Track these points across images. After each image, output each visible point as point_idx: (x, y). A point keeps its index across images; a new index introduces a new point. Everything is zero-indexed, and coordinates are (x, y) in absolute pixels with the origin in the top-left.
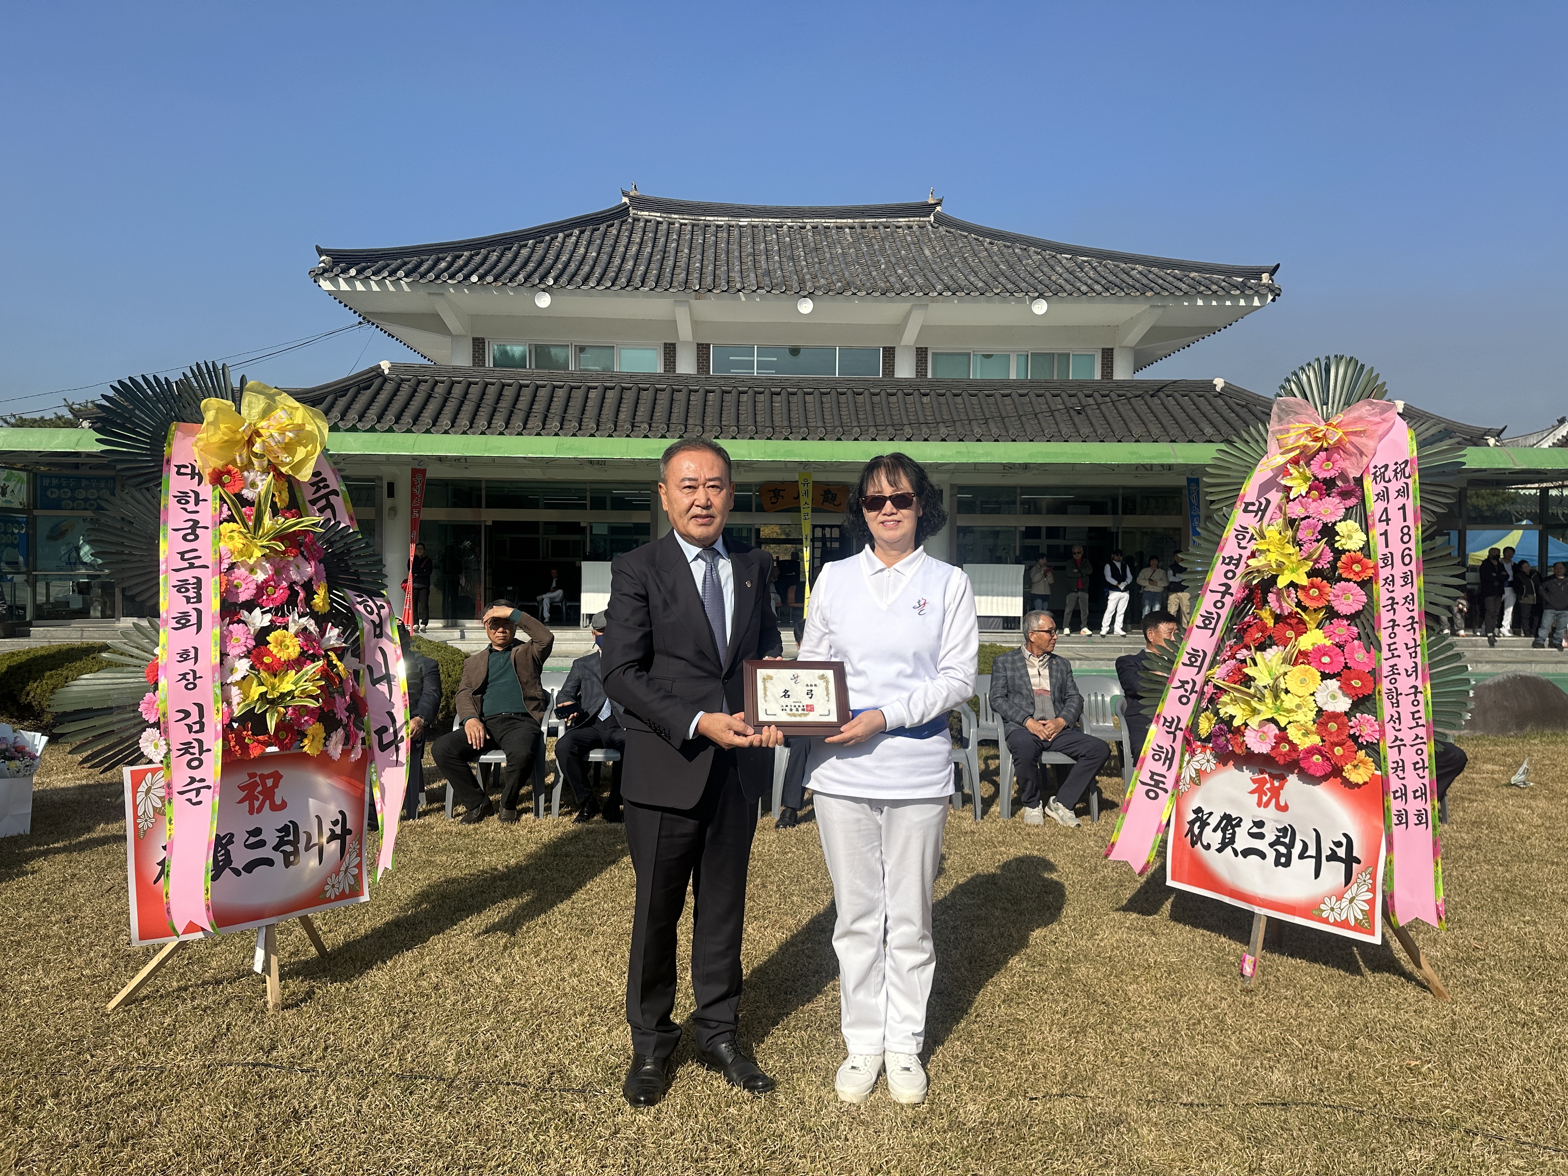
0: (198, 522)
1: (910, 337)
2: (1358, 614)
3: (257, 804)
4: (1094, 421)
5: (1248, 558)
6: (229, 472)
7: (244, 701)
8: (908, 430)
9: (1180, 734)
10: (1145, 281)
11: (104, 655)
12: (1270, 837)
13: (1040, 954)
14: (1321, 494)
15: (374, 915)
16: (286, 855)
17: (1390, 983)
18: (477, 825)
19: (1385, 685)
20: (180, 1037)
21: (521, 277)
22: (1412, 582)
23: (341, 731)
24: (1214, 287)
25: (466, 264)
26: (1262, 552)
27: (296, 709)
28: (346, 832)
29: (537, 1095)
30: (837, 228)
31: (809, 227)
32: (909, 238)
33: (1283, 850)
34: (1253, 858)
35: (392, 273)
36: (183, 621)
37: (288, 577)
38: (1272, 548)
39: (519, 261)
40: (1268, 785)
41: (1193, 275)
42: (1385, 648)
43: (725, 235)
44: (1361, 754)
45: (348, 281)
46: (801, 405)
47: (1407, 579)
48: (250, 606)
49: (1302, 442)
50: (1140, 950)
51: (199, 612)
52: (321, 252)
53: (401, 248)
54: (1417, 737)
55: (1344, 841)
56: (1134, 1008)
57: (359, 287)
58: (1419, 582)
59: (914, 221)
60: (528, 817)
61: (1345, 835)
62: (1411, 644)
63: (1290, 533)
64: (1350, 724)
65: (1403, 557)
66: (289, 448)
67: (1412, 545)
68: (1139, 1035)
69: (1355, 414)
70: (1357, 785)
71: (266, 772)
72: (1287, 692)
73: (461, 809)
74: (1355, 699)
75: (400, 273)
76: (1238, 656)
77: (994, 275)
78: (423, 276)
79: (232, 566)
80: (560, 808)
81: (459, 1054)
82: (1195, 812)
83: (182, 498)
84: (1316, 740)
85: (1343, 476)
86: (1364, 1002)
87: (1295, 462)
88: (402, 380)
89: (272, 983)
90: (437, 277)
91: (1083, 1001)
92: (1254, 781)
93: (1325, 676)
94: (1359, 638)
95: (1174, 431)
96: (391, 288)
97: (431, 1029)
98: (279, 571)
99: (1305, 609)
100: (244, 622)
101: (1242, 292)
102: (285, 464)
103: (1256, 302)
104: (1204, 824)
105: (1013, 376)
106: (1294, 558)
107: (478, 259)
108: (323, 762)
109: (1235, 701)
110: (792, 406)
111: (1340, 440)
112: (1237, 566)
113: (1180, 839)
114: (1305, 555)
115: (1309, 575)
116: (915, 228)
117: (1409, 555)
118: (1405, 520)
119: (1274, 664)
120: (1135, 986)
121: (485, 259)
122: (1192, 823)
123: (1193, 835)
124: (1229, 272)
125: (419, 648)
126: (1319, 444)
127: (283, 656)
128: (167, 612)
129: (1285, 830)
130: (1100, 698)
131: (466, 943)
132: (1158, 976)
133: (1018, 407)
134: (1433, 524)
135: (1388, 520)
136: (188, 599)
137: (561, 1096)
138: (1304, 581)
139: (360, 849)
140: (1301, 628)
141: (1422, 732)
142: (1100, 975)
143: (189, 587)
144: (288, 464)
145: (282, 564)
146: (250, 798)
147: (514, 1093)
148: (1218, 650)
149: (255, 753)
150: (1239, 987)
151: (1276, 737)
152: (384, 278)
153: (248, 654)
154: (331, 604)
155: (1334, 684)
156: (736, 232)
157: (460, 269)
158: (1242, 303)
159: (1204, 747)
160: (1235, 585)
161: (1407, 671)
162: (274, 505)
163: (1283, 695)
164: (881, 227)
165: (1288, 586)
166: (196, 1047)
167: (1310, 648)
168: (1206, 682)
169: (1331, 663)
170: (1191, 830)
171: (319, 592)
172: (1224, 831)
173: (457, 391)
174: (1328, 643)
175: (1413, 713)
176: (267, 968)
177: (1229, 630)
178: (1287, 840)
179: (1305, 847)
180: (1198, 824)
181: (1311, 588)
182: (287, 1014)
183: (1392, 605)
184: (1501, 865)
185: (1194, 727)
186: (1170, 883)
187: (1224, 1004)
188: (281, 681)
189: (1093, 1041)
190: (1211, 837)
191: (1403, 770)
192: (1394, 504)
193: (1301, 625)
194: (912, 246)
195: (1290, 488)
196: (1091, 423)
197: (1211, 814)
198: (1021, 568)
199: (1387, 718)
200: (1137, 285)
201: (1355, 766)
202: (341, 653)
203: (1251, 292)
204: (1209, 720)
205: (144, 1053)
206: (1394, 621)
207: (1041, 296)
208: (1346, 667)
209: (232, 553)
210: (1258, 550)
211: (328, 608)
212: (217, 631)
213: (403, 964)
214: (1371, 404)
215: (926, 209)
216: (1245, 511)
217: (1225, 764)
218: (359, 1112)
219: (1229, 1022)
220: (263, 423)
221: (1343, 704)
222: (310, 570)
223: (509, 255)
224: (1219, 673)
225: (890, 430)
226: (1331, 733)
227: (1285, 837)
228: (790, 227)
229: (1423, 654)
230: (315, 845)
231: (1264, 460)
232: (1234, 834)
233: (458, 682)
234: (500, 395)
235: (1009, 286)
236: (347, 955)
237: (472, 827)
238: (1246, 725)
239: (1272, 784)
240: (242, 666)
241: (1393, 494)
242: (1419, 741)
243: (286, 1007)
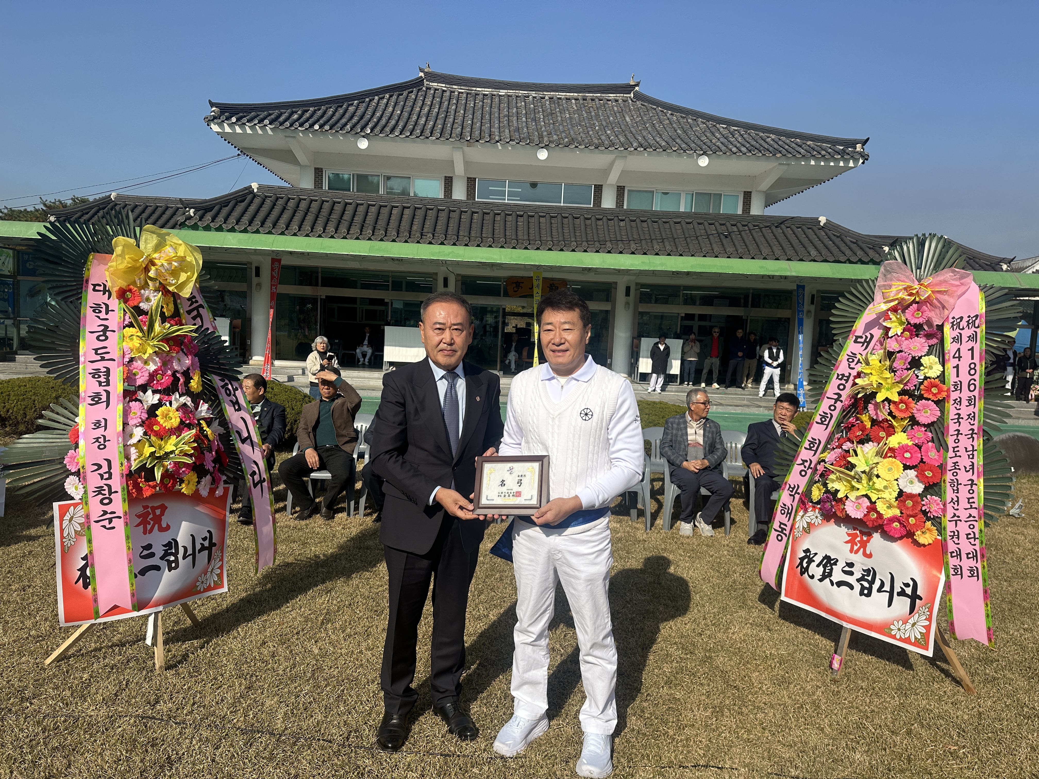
0: (108, 327)
1: (613, 178)
2: (933, 423)
3: (149, 527)
4: (736, 243)
5: (855, 377)
6: (130, 291)
7: (139, 457)
8: (609, 245)
9: (797, 496)
10: (776, 146)
11: (40, 421)
12: (858, 575)
13: (691, 644)
14: (911, 335)
15: (234, 593)
16: (169, 563)
17: (934, 678)
18: (308, 522)
19: (949, 476)
20: (93, 690)
21: (348, 127)
22: (975, 404)
23: (209, 477)
24: (823, 153)
25: (311, 116)
26: (866, 374)
27: (175, 463)
28: (212, 545)
29: (339, 750)
30: (567, 99)
31: (547, 98)
32: (616, 109)
33: (866, 585)
34: (844, 588)
35: (261, 121)
36: (96, 399)
37: (172, 367)
38: (873, 372)
39: (347, 115)
40: (859, 539)
41: (809, 143)
42: (951, 450)
43: (489, 101)
44: (928, 524)
45: (231, 125)
46: (537, 225)
47: (971, 402)
48: (144, 388)
49: (900, 295)
50: (760, 644)
51: (108, 393)
52: (212, 104)
53: (267, 104)
54: (970, 516)
55: (911, 583)
56: (756, 692)
57: (238, 130)
58: (980, 404)
59: (620, 96)
60: (343, 515)
61: (912, 579)
62: (970, 448)
63: (888, 363)
64: (923, 503)
65: (969, 386)
66: (175, 273)
67: (977, 377)
68: (760, 716)
69: (941, 278)
70: (924, 545)
71: (155, 505)
72: (878, 476)
73: (298, 509)
74: (927, 485)
75: (266, 122)
76: (844, 447)
77: (673, 137)
78: (281, 124)
79: (132, 360)
80: (365, 509)
81: (286, 714)
82: (804, 551)
83: (96, 309)
84: (896, 512)
85: (929, 322)
86: (917, 694)
87: (894, 310)
88: (266, 197)
89: (159, 652)
90: (291, 125)
91: (721, 685)
92: (849, 535)
93: (906, 467)
94: (933, 441)
95: (790, 252)
96: (260, 132)
97: (268, 690)
98: (166, 363)
99: (894, 417)
100: (141, 401)
101: (842, 157)
102: (171, 285)
103: (851, 164)
104: (811, 561)
105: (682, 209)
106: (889, 381)
107: (319, 113)
108: (196, 498)
109: (839, 479)
110: (531, 225)
111: (929, 297)
112: (847, 381)
113: (792, 569)
114: (898, 380)
115: (900, 394)
116: (620, 101)
117: (974, 385)
118: (972, 359)
119: (870, 455)
120: (757, 674)
121: (325, 113)
122: (802, 559)
123: (802, 567)
124: (834, 142)
125: (273, 389)
126: (913, 298)
127: (167, 425)
128: (85, 392)
129: (868, 571)
130: (734, 445)
131: (296, 618)
132: (773, 665)
133: (686, 231)
134: (993, 363)
135: (960, 357)
136: (100, 383)
137: (356, 752)
138: (896, 398)
139: (222, 556)
140: (891, 431)
141: (974, 513)
142: (732, 663)
143: (101, 374)
144: (174, 285)
145: (168, 358)
146: (144, 523)
147: (323, 748)
148: (830, 439)
149: (147, 493)
150: (829, 678)
151: (867, 508)
152: (255, 124)
153: (142, 424)
154: (203, 386)
155: (912, 473)
156: (497, 100)
157: (307, 120)
158: (842, 164)
159: (814, 507)
160: (845, 395)
161: (965, 468)
162: (162, 314)
163: (875, 479)
164: (597, 100)
165: (883, 401)
166: (104, 699)
167: (897, 446)
168: (819, 463)
169: (911, 458)
170: (801, 564)
171: (194, 378)
172: (825, 567)
173: (303, 205)
174: (910, 443)
175: (969, 499)
176: (154, 643)
177: (838, 425)
178: (870, 578)
179: (882, 584)
180: (806, 560)
181: (900, 403)
182: (169, 673)
183: (958, 419)
184: (1006, 581)
185: (808, 493)
186: (783, 598)
187: (819, 693)
188: (166, 443)
189: (728, 721)
190: (816, 570)
191: (958, 538)
192: (965, 347)
193: (891, 429)
194: (618, 114)
195: (890, 329)
196: (734, 244)
197: (816, 554)
198: (681, 341)
199: (949, 500)
200: (771, 149)
201: (923, 533)
202: (209, 422)
203: (848, 157)
204: (820, 490)
205: (67, 704)
206: (958, 430)
207: (705, 153)
208: (922, 461)
209: (132, 350)
210: (862, 372)
211: (201, 389)
212: (120, 407)
213: (251, 635)
214: (953, 272)
215: (628, 88)
216: (856, 342)
217: (828, 521)
218: (213, 761)
219: (823, 707)
220: (156, 255)
221: (918, 488)
222: (188, 362)
223: (341, 111)
224: (829, 456)
225: (597, 244)
226: (908, 508)
227: (868, 576)
228: (534, 97)
229: (978, 457)
230: (189, 555)
231: (871, 306)
232: (831, 570)
233: (299, 413)
234: (332, 209)
235: (684, 146)
236: (213, 626)
237: (303, 523)
238: (847, 497)
239: (862, 538)
240: (139, 432)
241: (965, 339)
242: (971, 519)
243: (168, 667)
